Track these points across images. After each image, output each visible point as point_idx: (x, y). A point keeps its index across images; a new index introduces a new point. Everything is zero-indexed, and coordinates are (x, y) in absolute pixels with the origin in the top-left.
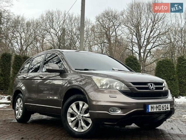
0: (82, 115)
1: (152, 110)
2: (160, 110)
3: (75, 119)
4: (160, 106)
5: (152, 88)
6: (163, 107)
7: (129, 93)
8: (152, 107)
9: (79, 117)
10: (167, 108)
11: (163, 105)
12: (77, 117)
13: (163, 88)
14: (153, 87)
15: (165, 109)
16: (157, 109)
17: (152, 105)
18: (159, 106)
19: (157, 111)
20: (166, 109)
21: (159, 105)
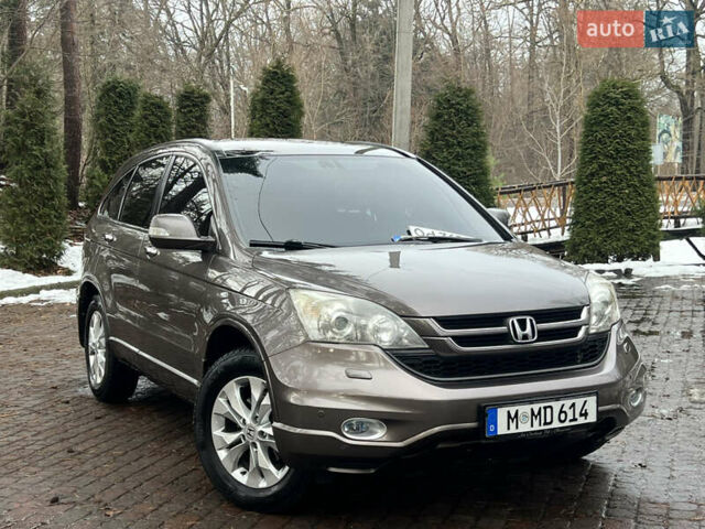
0: (260, 428)
1: (513, 426)
2: (546, 424)
3: (238, 441)
4: (549, 410)
5: (525, 337)
6: (561, 412)
7: (424, 359)
8: (513, 416)
9: (252, 433)
10: (581, 415)
11: (561, 403)
12: (242, 433)
13: (579, 328)
14: (528, 330)
15: (570, 417)
16: (536, 423)
17: (513, 410)
18: (545, 408)
19: (536, 427)
20: (577, 416)
21: (542, 405)
